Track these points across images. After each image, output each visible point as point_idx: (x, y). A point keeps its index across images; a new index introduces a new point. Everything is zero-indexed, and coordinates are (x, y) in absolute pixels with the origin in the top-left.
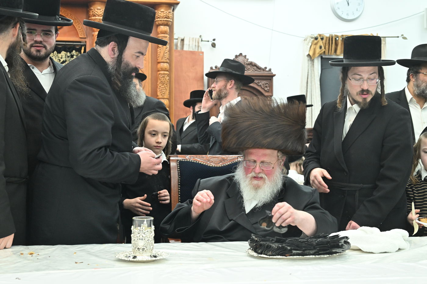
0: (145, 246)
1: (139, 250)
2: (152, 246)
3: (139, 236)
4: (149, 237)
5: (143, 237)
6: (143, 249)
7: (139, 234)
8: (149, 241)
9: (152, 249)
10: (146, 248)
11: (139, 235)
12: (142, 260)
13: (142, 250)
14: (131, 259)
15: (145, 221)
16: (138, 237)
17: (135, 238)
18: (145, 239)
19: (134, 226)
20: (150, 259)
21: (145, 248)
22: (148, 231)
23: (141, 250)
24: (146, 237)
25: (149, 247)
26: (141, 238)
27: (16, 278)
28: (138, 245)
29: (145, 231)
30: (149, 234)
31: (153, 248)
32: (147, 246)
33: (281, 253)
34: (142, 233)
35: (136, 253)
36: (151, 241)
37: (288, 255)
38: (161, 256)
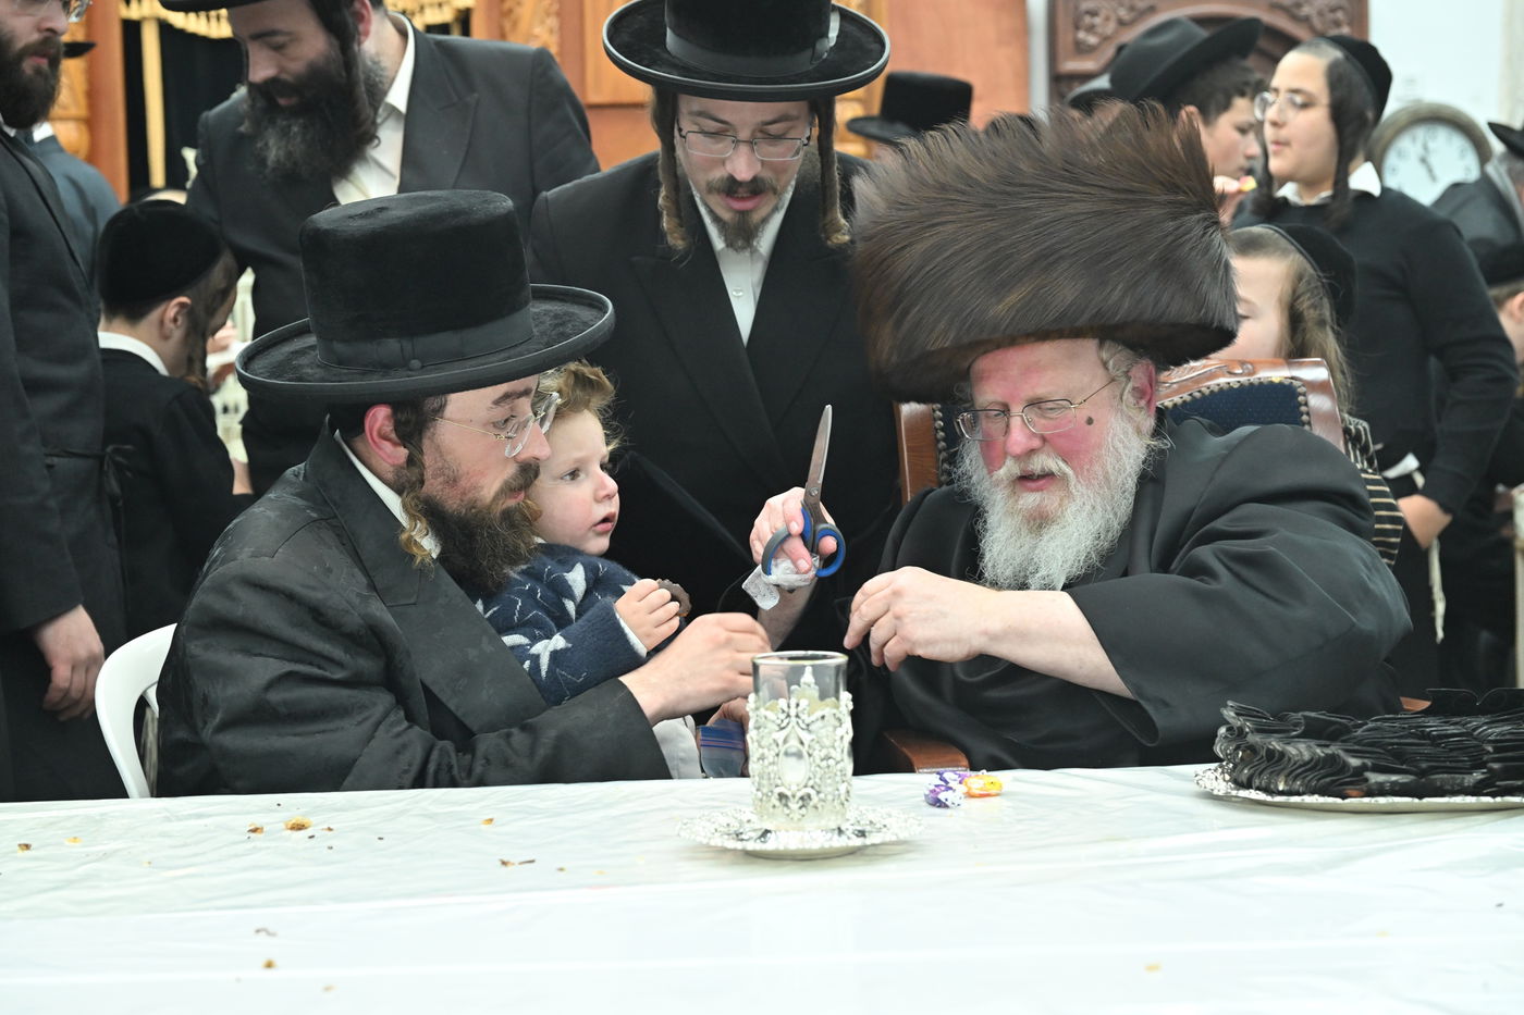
0: (811, 783)
1: (786, 805)
2: (846, 784)
3: (785, 741)
4: (827, 742)
5: (802, 743)
6: (802, 798)
7: (784, 728)
8: (831, 762)
9: (843, 798)
10: (818, 793)
11: (784, 732)
12: (801, 847)
13: (801, 803)
14: (751, 846)
15: (809, 670)
16: (780, 742)
17: (766, 751)
18: (810, 755)
19: (760, 694)
20: (839, 842)
21: (813, 792)
22: (823, 717)
23: (794, 805)
24: (817, 747)
25: (830, 789)
26: (794, 750)
27: (258, 931)
28: (779, 782)
29: (809, 716)
30: (831, 729)
31: (848, 792)
32: (819, 786)
33: (1322, 781)
34: (796, 727)
35: (771, 816)
36: (837, 763)
37: (1355, 793)
38: (884, 830)
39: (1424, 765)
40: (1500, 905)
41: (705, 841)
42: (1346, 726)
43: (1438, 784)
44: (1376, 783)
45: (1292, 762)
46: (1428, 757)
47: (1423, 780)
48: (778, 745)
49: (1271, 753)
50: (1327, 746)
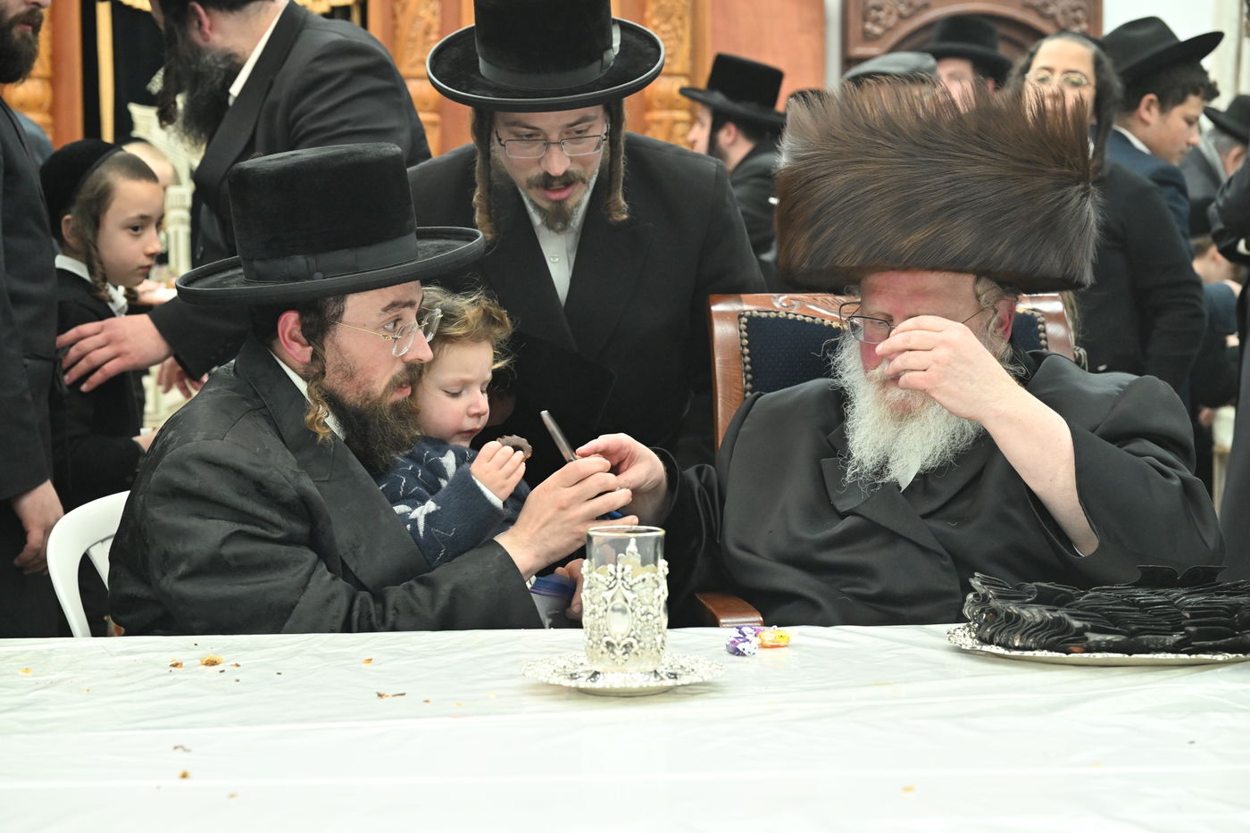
0: (633, 634)
1: (612, 652)
2: (661, 635)
3: (612, 599)
4: (647, 601)
5: (626, 601)
6: (625, 646)
7: (611, 588)
8: (650, 617)
9: (659, 646)
10: (639, 642)
11: (612, 592)
12: (623, 686)
13: (624, 650)
14: (583, 683)
15: (633, 541)
16: (609, 600)
17: (596, 606)
18: (632, 611)
19: (593, 560)
20: (653, 683)
21: (634, 642)
22: (644, 580)
23: (619, 652)
24: (639, 604)
25: (648, 639)
26: (619, 606)
27: (176, 748)
28: (607, 633)
29: (632, 578)
30: (650, 590)
31: (663, 642)
32: (640, 636)
33: (1050, 639)
34: (622, 588)
35: (600, 660)
36: (655, 618)
37: (1077, 649)
38: (692, 673)
39: (1134, 627)
40: (1192, 742)
41: (545, 680)
42: (1071, 595)
43: (1145, 643)
44: (1094, 641)
45: (1027, 623)
46: (1137, 621)
47: (1133, 640)
48: (606, 602)
49: (1009, 616)
50: (1055, 611)
